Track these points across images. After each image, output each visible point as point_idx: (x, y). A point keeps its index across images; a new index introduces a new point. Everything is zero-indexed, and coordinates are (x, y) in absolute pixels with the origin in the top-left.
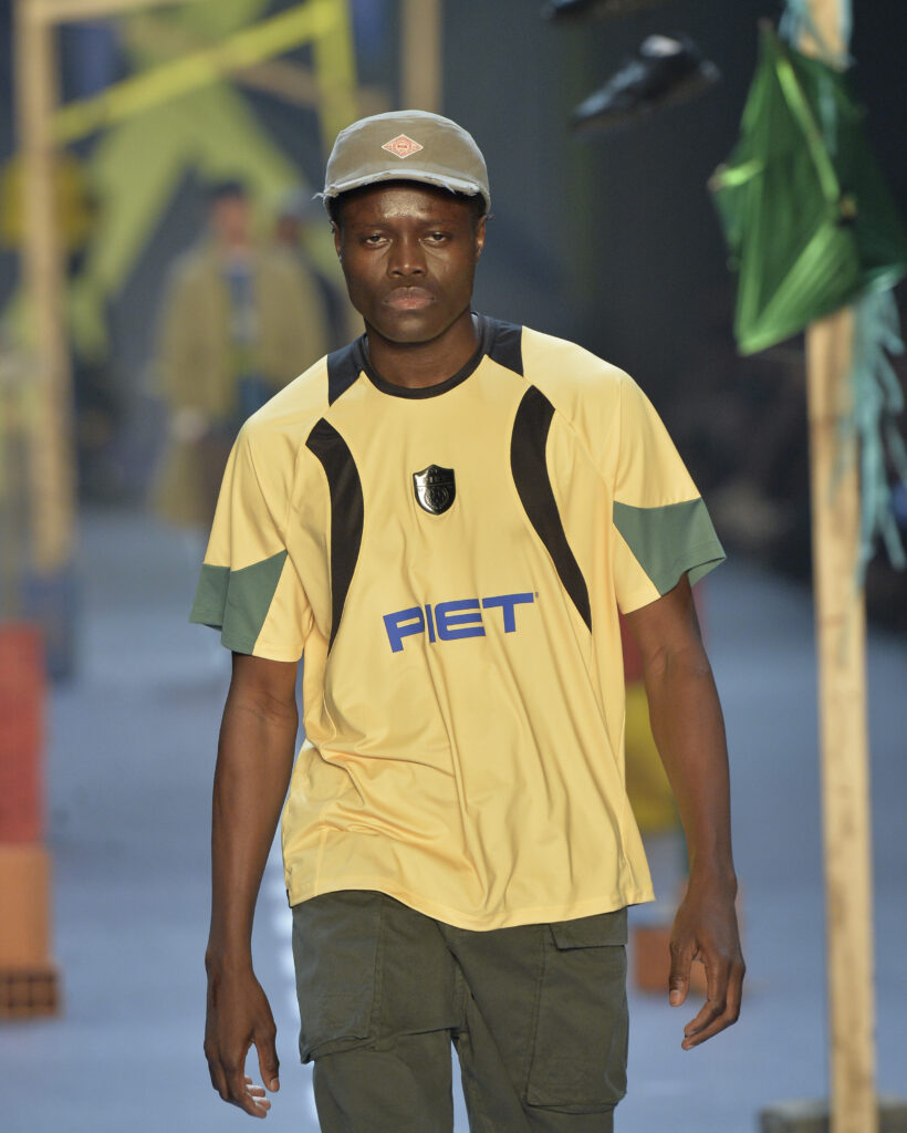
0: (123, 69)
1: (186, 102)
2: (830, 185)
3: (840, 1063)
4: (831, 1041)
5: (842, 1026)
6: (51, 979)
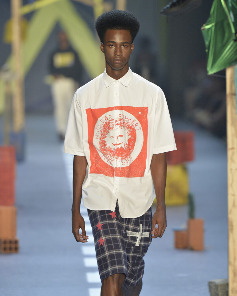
2: (233, 30)
6: (16, 242)
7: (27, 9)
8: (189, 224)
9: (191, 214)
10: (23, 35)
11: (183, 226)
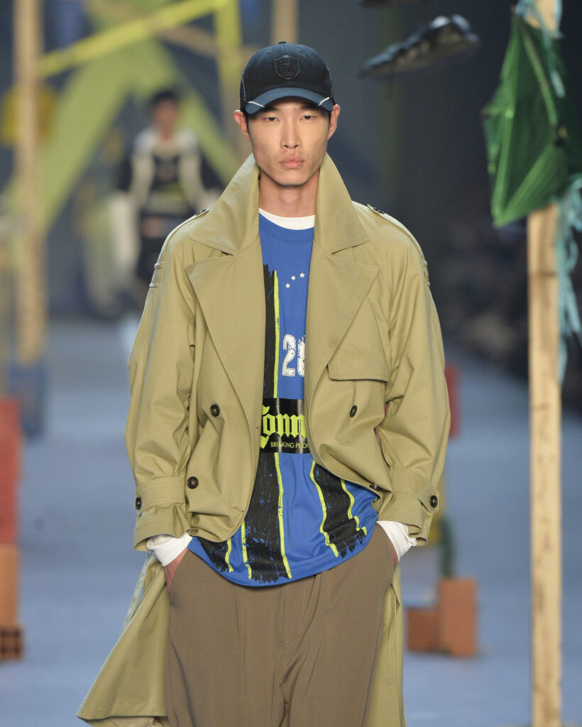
0: (87, 29)
1: (128, 51)
2: (553, 118)
3: (538, 701)
4: (532, 687)
5: (540, 678)
6: (17, 634)
7: (54, 63)
8: (440, 592)
9: (447, 567)
10: (45, 126)
11: (425, 597)
